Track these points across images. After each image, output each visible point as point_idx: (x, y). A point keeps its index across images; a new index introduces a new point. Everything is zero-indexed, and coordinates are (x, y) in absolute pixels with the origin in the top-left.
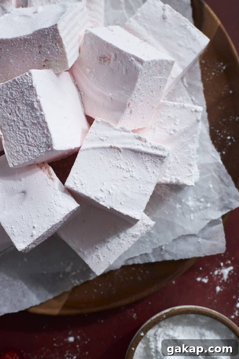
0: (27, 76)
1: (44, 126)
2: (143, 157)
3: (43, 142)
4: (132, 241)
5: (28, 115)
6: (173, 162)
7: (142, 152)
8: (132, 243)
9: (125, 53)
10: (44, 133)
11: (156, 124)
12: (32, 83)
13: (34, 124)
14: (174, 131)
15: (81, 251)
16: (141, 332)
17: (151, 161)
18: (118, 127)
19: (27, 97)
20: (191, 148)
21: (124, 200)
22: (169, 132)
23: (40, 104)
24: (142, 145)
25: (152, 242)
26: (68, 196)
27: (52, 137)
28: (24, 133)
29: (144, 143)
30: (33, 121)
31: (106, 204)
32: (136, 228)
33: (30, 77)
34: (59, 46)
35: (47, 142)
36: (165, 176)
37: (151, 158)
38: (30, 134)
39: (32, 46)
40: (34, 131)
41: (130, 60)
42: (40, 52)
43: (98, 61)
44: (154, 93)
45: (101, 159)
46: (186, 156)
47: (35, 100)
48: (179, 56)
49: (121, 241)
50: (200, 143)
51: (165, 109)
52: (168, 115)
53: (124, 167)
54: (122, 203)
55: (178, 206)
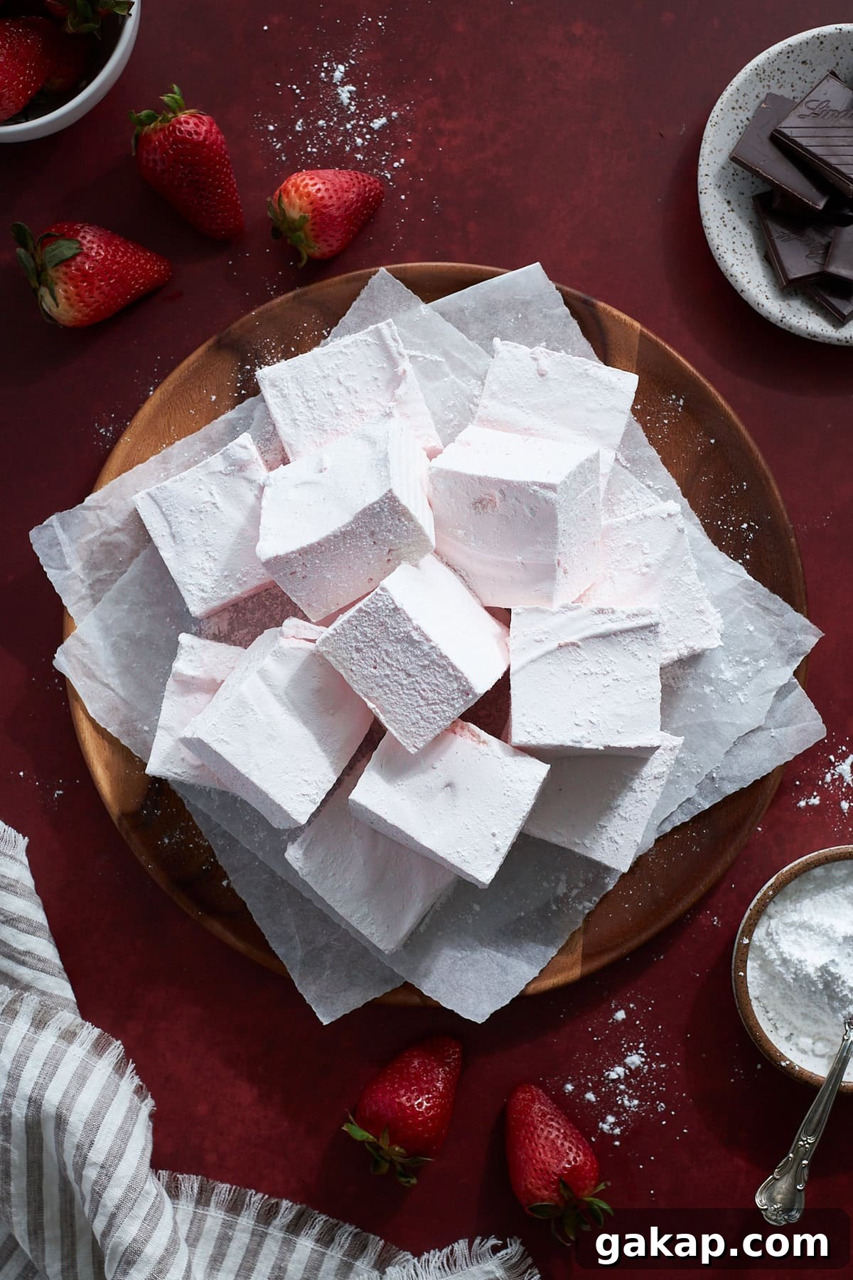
0: (380, 595)
1: (445, 663)
2: (621, 639)
3: (454, 690)
4: (657, 786)
5: (408, 657)
6: (669, 619)
7: (616, 632)
8: (659, 790)
9: (518, 483)
10: (451, 675)
11: (610, 568)
12: (393, 602)
13: (424, 667)
14: (648, 566)
15: (579, 844)
16: (741, 939)
17: (637, 641)
18: (556, 606)
19: (395, 628)
20: (689, 583)
21: (622, 724)
22: (639, 572)
23: (423, 632)
24: (610, 620)
25: (689, 774)
26: (524, 758)
27: (465, 675)
28: (414, 689)
29: (612, 616)
30: (421, 664)
31: (594, 744)
32: (655, 760)
33: (386, 596)
34: (406, 520)
35: (461, 688)
36: (666, 651)
37: (634, 636)
38: (424, 686)
39: (358, 539)
40: (431, 679)
41: (532, 492)
42: (375, 542)
43: (474, 511)
44: (588, 520)
45: (552, 674)
46: (686, 600)
47: (411, 629)
48: (597, 430)
49: (640, 796)
50: (698, 559)
51: (615, 534)
52: (626, 543)
53: (598, 670)
54: (620, 730)
55: (707, 690)
